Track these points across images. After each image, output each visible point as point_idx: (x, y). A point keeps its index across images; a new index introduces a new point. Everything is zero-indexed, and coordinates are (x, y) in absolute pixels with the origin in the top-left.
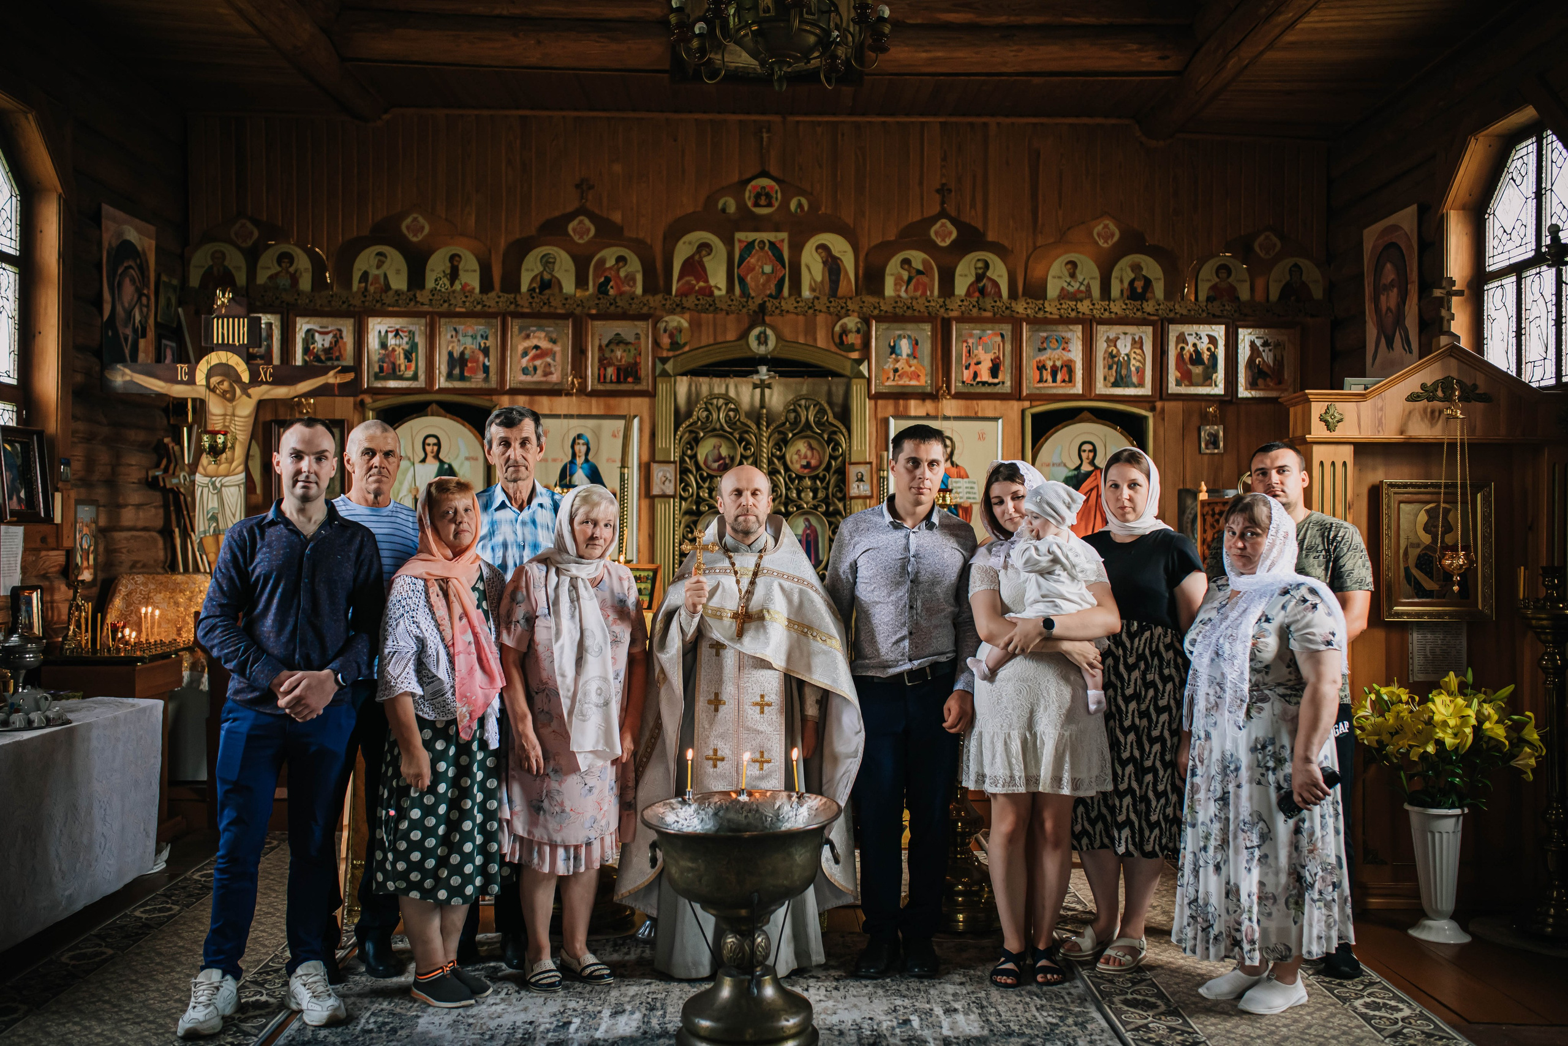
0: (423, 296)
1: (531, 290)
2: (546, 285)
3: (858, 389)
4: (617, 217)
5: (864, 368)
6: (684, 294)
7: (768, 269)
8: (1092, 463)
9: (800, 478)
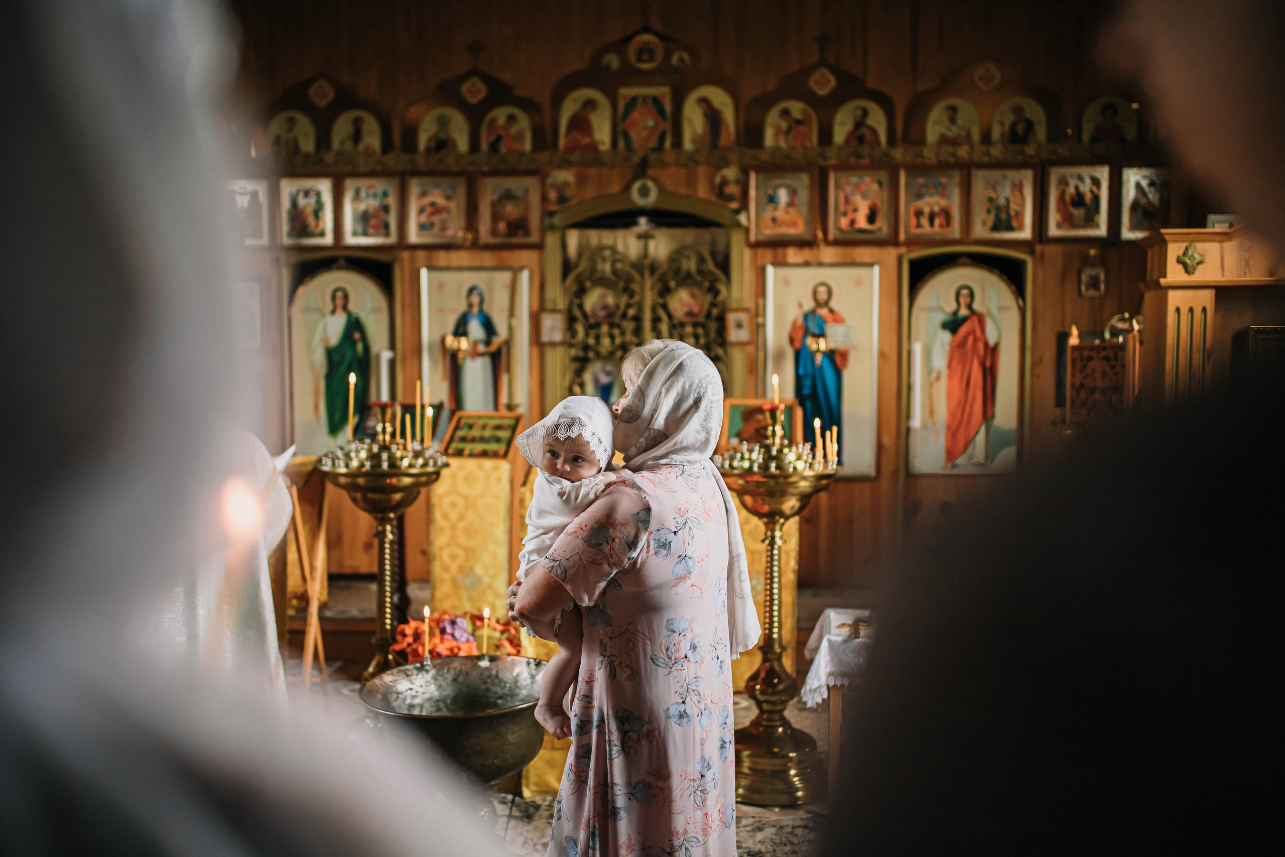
0: (329, 158)
1: (428, 150)
2: (441, 144)
3: (737, 240)
4: (507, 77)
5: (742, 218)
6: (569, 150)
7: (650, 123)
8: (969, 307)
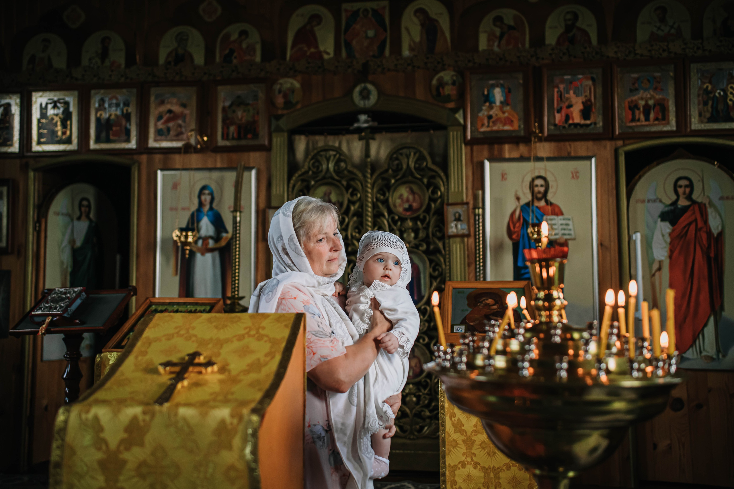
2: (180, 58)
6: (296, 59)
9: (403, 220)
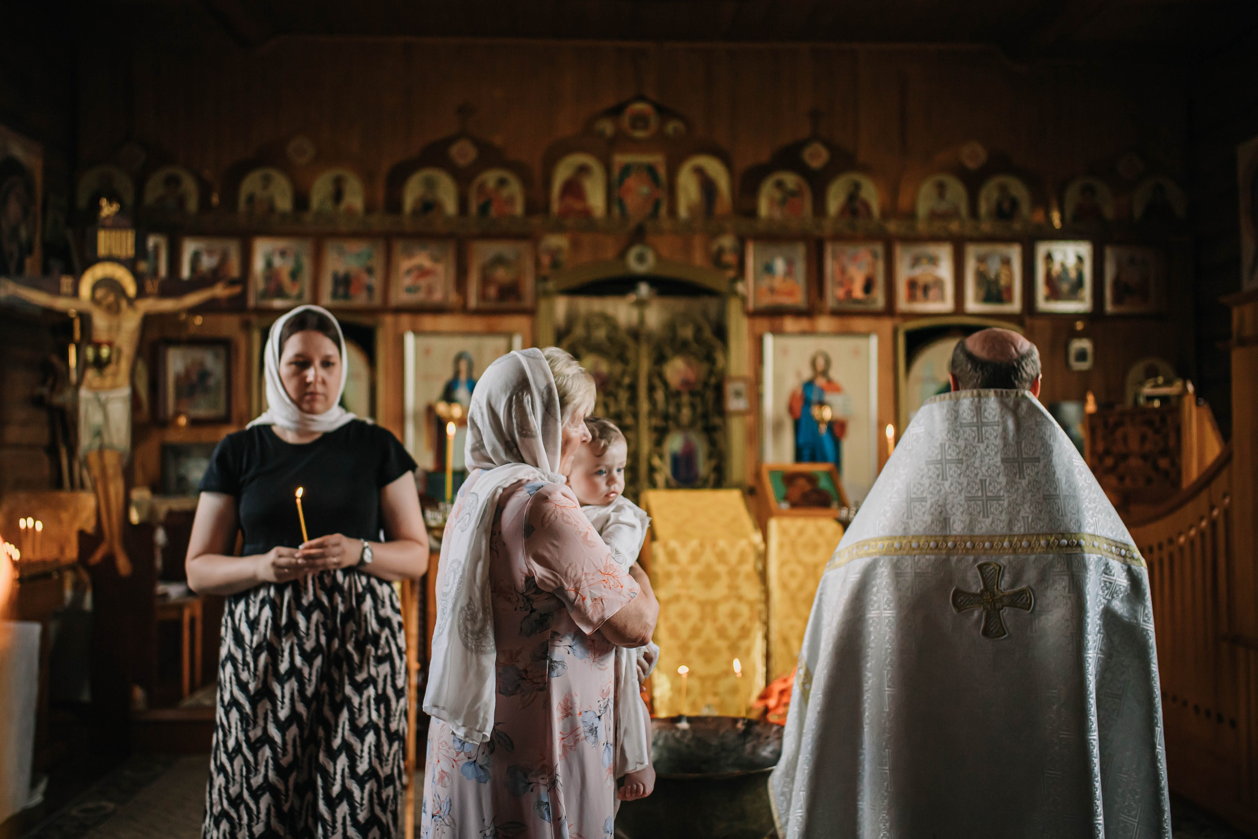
0: (308, 217)
2: (428, 206)
3: (734, 309)
4: (498, 140)
5: (740, 287)
7: (644, 190)
